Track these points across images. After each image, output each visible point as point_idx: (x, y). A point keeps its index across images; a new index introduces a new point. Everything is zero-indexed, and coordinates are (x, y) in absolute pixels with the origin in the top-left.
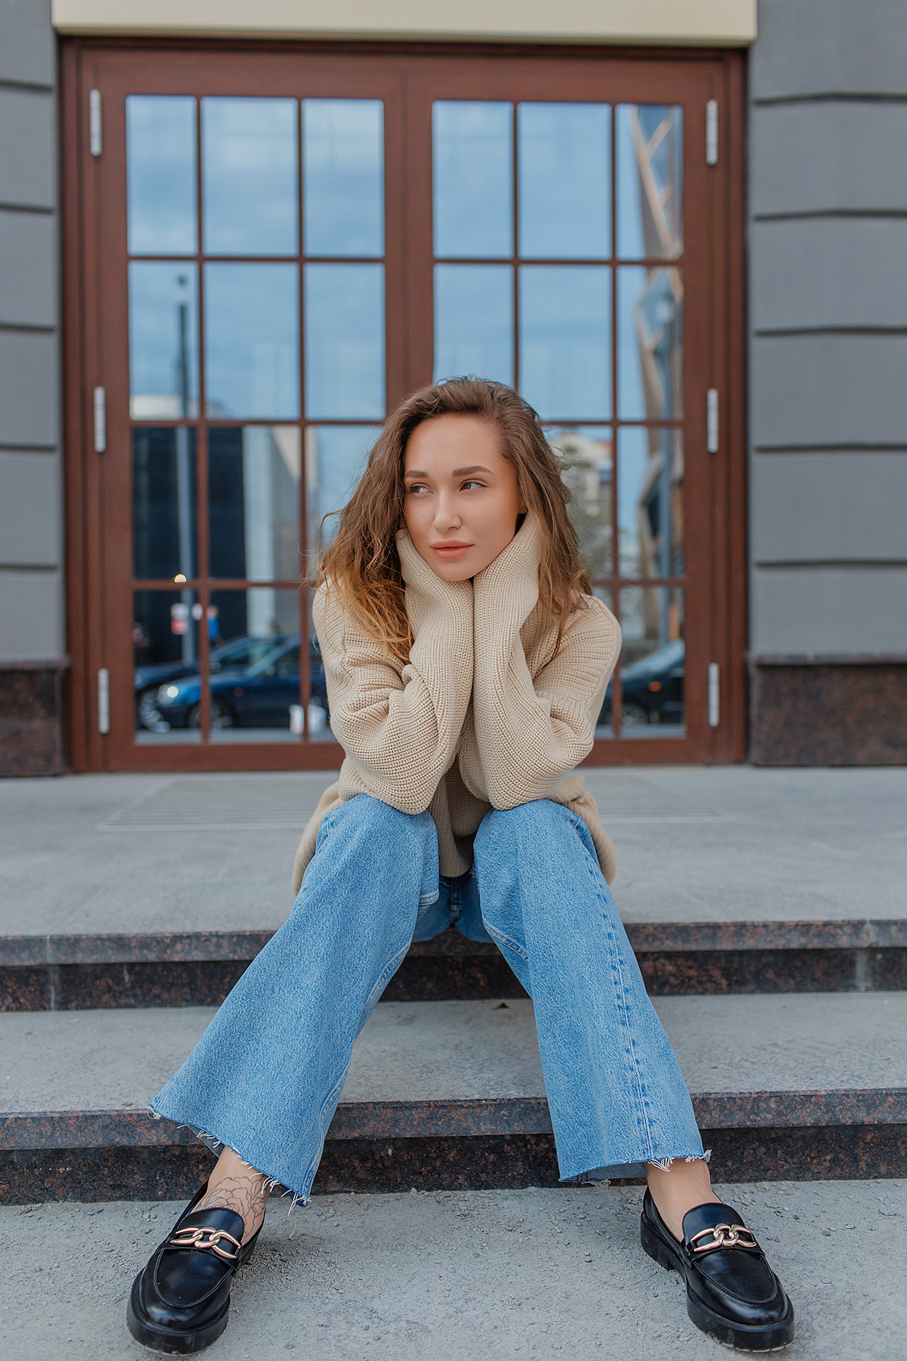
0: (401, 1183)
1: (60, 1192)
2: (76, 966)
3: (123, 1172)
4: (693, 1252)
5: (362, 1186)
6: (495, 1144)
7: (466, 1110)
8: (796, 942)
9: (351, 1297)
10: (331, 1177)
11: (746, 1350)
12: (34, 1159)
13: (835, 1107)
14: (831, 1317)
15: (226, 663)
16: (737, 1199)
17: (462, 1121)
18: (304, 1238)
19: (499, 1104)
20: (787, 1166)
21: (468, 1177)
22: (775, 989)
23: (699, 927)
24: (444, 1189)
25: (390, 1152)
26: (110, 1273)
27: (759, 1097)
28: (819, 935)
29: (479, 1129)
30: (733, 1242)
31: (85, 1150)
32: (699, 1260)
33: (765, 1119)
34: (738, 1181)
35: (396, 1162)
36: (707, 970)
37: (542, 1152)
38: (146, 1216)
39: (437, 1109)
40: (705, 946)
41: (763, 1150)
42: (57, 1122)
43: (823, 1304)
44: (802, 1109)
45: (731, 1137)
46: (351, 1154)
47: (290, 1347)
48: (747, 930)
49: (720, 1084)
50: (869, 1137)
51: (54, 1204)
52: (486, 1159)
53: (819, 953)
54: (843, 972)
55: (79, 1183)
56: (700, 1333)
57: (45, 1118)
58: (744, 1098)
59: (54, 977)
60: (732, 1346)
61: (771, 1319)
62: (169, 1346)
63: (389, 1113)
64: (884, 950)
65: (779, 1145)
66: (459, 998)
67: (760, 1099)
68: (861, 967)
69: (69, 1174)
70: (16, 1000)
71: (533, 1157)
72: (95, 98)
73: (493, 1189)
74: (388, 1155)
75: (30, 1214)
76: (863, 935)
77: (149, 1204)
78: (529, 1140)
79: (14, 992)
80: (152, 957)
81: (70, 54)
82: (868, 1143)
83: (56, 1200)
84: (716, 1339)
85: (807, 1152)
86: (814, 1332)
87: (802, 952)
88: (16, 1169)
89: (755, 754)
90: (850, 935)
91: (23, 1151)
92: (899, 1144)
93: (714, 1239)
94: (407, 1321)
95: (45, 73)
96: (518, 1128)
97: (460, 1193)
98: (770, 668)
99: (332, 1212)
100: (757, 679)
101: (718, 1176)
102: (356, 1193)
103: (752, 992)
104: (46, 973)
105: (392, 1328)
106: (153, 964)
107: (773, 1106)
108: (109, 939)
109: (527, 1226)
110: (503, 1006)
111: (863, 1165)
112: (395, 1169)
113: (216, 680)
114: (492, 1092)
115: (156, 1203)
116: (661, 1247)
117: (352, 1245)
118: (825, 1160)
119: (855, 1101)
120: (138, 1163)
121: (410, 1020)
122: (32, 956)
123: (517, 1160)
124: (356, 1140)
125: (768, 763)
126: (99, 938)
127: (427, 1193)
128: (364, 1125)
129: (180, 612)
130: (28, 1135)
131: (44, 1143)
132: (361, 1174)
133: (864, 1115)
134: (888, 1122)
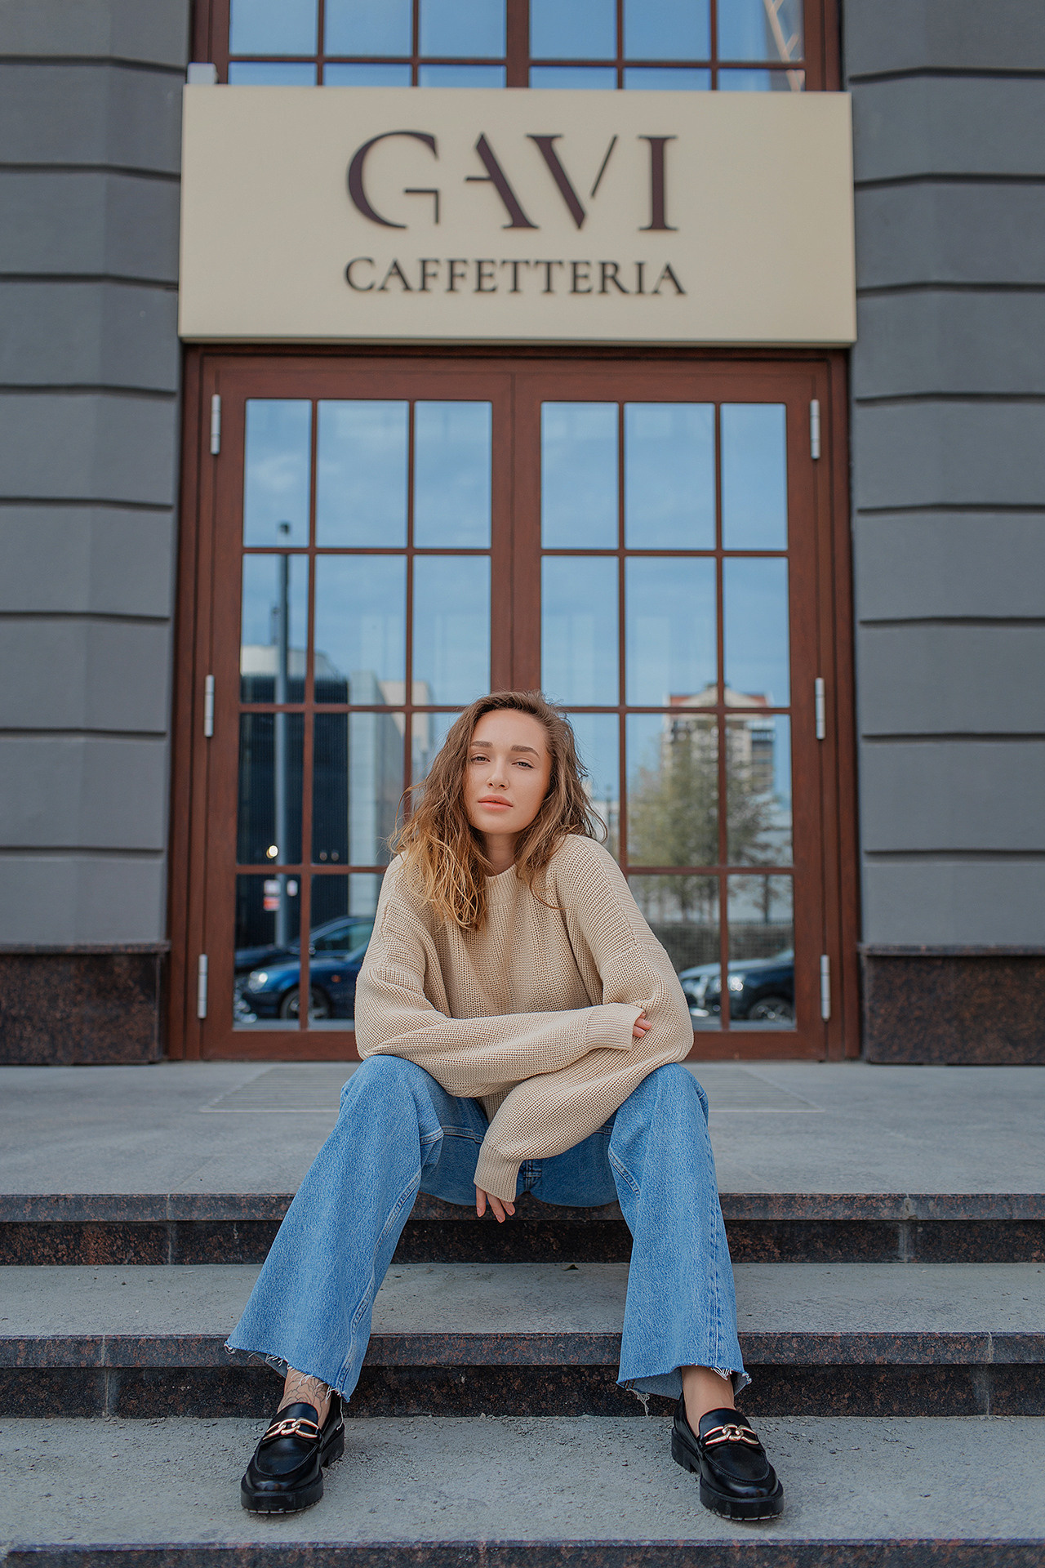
0: (472, 1408)
1: (181, 1408)
2: (191, 1222)
3: (234, 1392)
4: (704, 1445)
5: (439, 1410)
6: (554, 1373)
7: (529, 1343)
8: (842, 1214)
9: (424, 1483)
10: (412, 1401)
11: (739, 1519)
12: (160, 1377)
13: (849, 1348)
14: (819, 1504)
15: (321, 946)
16: (763, 1427)
17: (525, 1352)
18: (387, 1445)
19: (557, 1338)
20: (810, 1403)
21: (531, 1405)
22: (825, 1259)
23: (752, 1198)
24: (509, 1415)
25: (463, 1380)
26: (226, 1464)
27: (782, 1337)
28: (862, 1208)
29: (539, 1359)
30: (738, 1438)
31: (204, 1369)
32: (710, 1452)
33: (788, 1357)
34: (767, 1415)
35: (468, 1389)
36: (761, 1239)
37: (594, 1383)
38: (254, 1428)
39: (503, 1341)
40: (758, 1216)
41: (789, 1386)
42: (183, 1343)
43: (814, 1496)
44: (820, 1348)
45: (760, 1375)
46: (429, 1381)
47: (372, 1511)
48: (796, 1202)
49: (752, 1327)
50: (882, 1378)
51: (175, 1418)
52: (546, 1388)
53: (864, 1224)
54: (887, 1243)
55: (197, 1400)
56: (707, 1511)
57: (172, 1340)
58: (769, 1337)
59: (172, 1233)
60: (729, 1517)
61: (761, 1494)
62: (276, 1505)
63: (463, 1343)
64: (925, 1223)
65: (802, 1383)
66: (534, 1261)
67: (783, 1338)
68: (903, 1240)
69: (188, 1393)
70: (137, 1254)
71: (587, 1387)
72: (216, 400)
73: (552, 1416)
74: (461, 1383)
75: (155, 1425)
76: (903, 1208)
77: (256, 1421)
78: (584, 1372)
79: (136, 1246)
80: (259, 1216)
81: (194, 361)
82: (881, 1383)
83: (176, 1415)
84: (718, 1513)
85: (827, 1390)
86: (801, 1512)
87: (848, 1224)
88: (144, 1387)
89: (868, 1051)
90: (891, 1208)
91: (151, 1369)
92: (909, 1384)
93: (723, 1435)
94: (469, 1499)
95: (170, 379)
96: (573, 1360)
97: (524, 1419)
98: (881, 960)
99: (411, 1428)
100: (869, 971)
101: (749, 1410)
102: (433, 1416)
103: (803, 1261)
104: (165, 1230)
105: (456, 1503)
106: (260, 1222)
107: (795, 1345)
108: (222, 1198)
109: (577, 1442)
110: (573, 1268)
111: (877, 1403)
112: (467, 1395)
113: (314, 964)
114: (552, 1328)
115: (262, 1420)
116: (686, 1452)
117: (427, 1451)
118: (844, 1398)
119: (867, 1343)
120: (248, 1383)
121: (488, 1277)
122: (153, 1213)
123: (573, 1391)
124: (434, 1368)
125: (882, 1059)
126: (213, 1198)
127: (494, 1418)
128: (440, 1353)
129: (272, 887)
130: (157, 1354)
131: (170, 1362)
132: (438, 1399)
133: (875, 1355)
134: (897, 1363)
